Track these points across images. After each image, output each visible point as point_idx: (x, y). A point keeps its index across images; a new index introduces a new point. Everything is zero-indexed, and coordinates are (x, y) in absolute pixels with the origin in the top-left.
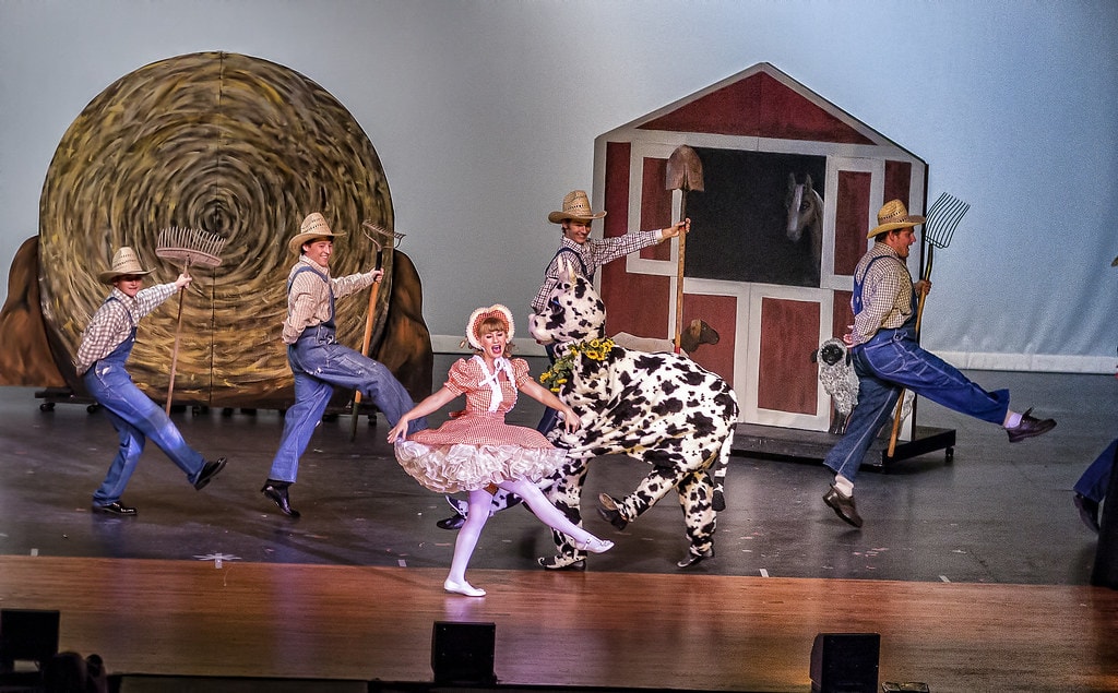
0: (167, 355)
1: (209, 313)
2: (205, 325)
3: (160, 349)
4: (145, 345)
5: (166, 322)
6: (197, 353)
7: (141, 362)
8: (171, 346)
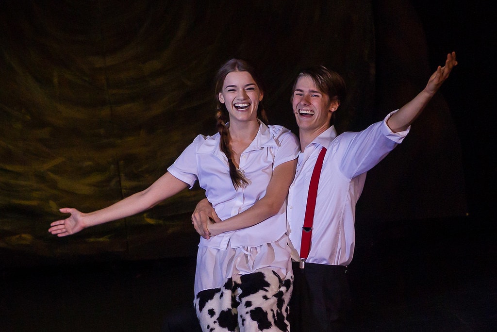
0: (54, 185)
1: (105, 112)
2: (102, 131)
3: (41, 177)
4: (18, 175)
5: (44, 133)
6: (96, 178)
7: (17, 202)
8: (56, 170)
